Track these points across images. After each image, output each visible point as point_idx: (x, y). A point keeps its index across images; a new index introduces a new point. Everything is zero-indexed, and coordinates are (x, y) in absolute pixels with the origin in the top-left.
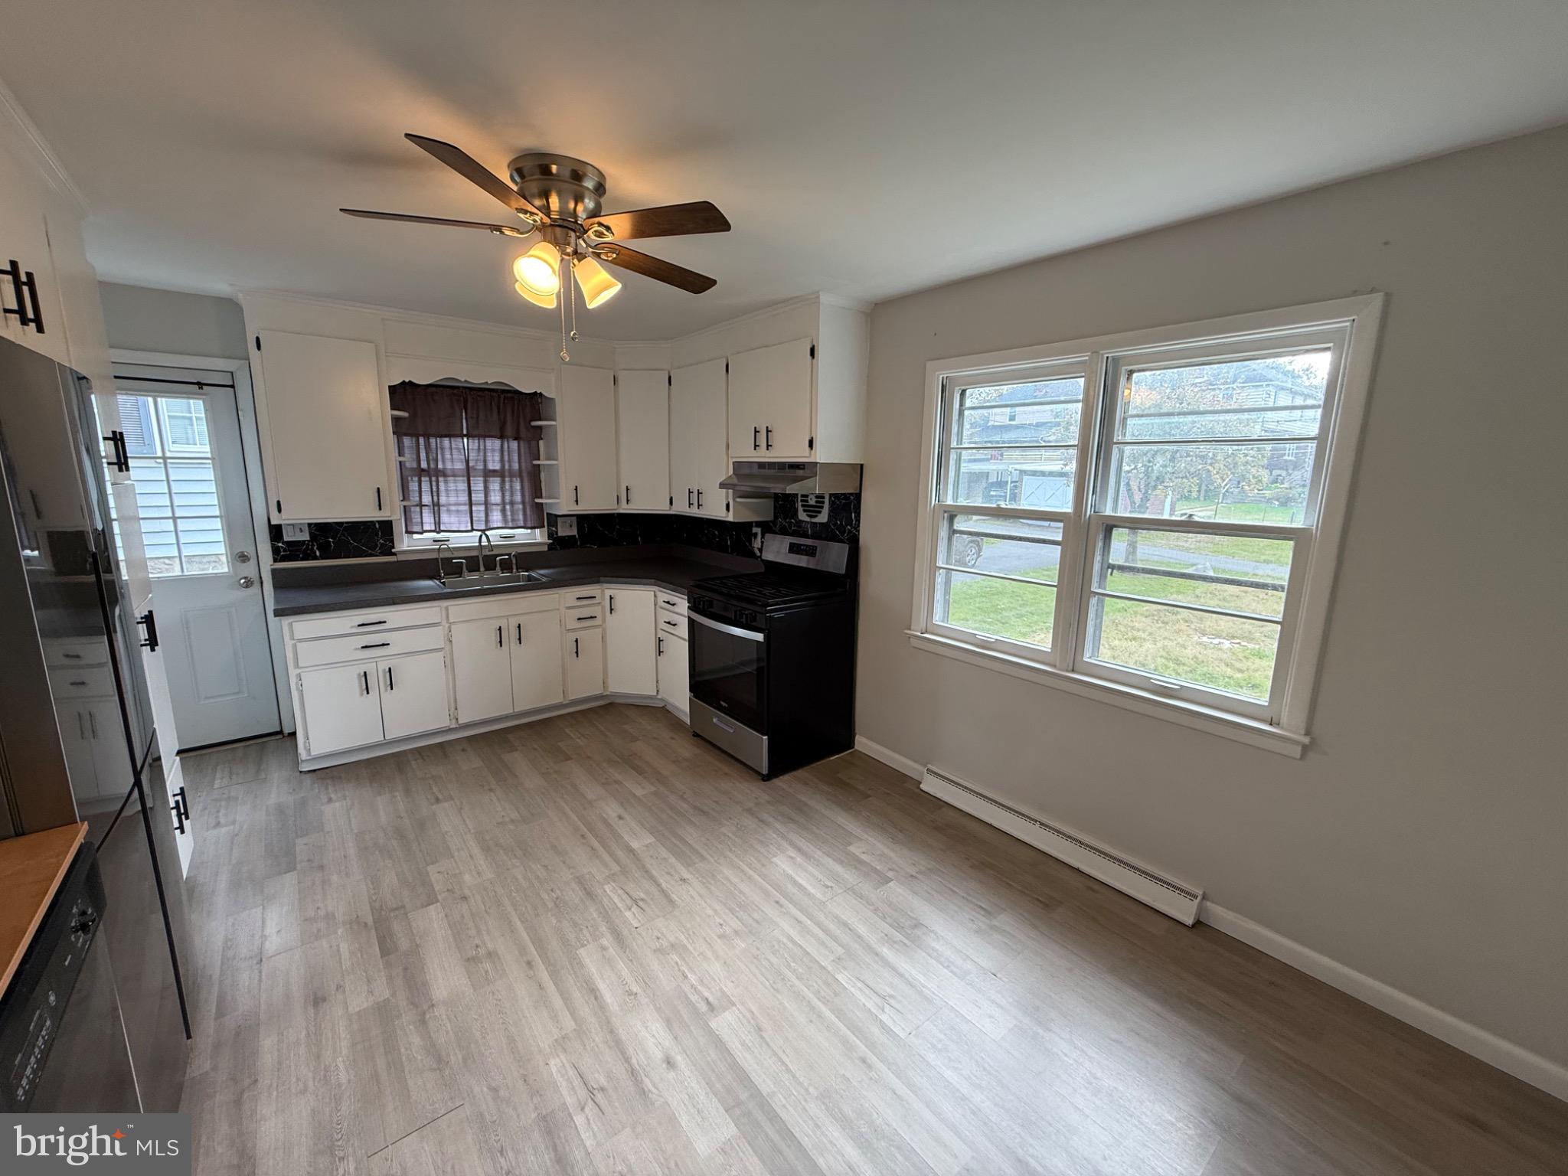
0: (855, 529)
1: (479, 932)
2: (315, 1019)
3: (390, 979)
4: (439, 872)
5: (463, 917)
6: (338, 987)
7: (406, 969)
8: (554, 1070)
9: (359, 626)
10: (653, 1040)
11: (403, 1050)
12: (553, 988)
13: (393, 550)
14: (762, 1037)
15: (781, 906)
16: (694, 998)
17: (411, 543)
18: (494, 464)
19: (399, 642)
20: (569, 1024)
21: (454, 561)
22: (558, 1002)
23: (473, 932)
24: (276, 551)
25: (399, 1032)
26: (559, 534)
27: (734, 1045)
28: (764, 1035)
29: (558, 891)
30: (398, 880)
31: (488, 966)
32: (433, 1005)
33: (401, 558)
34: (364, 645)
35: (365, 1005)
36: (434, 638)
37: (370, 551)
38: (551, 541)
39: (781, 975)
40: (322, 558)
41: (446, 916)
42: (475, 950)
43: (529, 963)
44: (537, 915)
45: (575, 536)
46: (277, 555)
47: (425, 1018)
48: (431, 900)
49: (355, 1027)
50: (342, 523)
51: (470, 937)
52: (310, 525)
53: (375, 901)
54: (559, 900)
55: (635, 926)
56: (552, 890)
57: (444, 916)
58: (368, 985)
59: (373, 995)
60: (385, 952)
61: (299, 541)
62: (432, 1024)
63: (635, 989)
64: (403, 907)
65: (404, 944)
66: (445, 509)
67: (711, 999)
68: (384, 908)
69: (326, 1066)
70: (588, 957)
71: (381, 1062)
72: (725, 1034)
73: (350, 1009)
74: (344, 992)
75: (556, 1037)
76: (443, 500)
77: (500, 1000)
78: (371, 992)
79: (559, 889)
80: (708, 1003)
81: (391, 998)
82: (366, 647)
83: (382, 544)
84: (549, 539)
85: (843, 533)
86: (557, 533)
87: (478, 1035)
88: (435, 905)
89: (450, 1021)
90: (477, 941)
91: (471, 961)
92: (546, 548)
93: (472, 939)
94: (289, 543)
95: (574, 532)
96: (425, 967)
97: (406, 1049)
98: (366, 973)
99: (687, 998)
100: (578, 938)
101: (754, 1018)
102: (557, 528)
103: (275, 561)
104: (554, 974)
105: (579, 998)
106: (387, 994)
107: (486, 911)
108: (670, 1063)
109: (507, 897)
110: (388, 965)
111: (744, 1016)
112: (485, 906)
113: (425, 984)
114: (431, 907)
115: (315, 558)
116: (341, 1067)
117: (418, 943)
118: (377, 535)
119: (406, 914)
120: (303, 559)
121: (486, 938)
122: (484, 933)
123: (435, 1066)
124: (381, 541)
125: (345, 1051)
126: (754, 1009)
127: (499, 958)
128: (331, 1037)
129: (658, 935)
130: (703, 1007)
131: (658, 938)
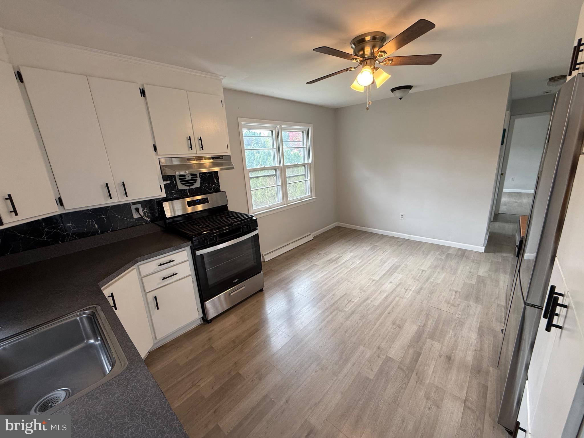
0: (217, 185)
1: (389, 332)
2: (452, 352)
3: (424, 343)
4: (372, 370)
5: (387, 342)
6: (441, 356)
7: (418, 342)
8: (409, 296)
10: (388, 286)
11: (434, 324)
12: (391, 305)
15: (334, 277)
20: (397, 299)
22: (394, 302)
23: (390, 334)
25: (432, 328)
27: (379, 276)
29: (357, 321)
30: (388, 385)
31: (398, 322)
32: (419, 326)
35: (436, 343)
41: (391, 347)
42: (396, 328)
43: (389, 313)
44: (371, 321)
47: (423, 325)
48: (389, 359)
49: (442, 340)
51: (392, 333)
53: (405, 384)
54: (360, 319)
55: (359, 298)
56: (357, 323)
57: (391, 348)
58: (431, 348)
59: (432, 343)
60: (419, 354)
62: (423, 322)
63: (379, 292)
64: (399, 367)
65: (411, 351)
68: (405, 375)
69: (455, 337)
70: (376, 303)
71: (440, 326)
73: (440, 346)
74: (440, 353)
75: (402, 299)
77: (404, 313)
78: (432, 345)
79: (355, 321)
81: (428, 338)
85: (211, 189)
87: (416, 312)
88: (389, 356)
89: (419, 319)
90: (392, 330)
91: (400, 327)
93: (393, 332)
96: (412, 337)
97: (433, 323)
98: (429, 353)
99: (374, 284)
100: (372, 307)
104: (388, 306)
105: (390, 300)
106: (428, 340)
107: (379, 337)
108: (391, 282)
109: (368, 335)
110: (421, 349)
112: (377, 338)
113: (416, 333)
114: (390, 356)
116: (450, 334)
117: (407, 347)
119: (401, 363)
121: (389, 329)
122: (388, 331)
123: (429, 315)
125: (448, 336)
127: (393, 321)
128: (450, 343)
129: (359, 293)
130: (374, 282)
131: (360, 293)
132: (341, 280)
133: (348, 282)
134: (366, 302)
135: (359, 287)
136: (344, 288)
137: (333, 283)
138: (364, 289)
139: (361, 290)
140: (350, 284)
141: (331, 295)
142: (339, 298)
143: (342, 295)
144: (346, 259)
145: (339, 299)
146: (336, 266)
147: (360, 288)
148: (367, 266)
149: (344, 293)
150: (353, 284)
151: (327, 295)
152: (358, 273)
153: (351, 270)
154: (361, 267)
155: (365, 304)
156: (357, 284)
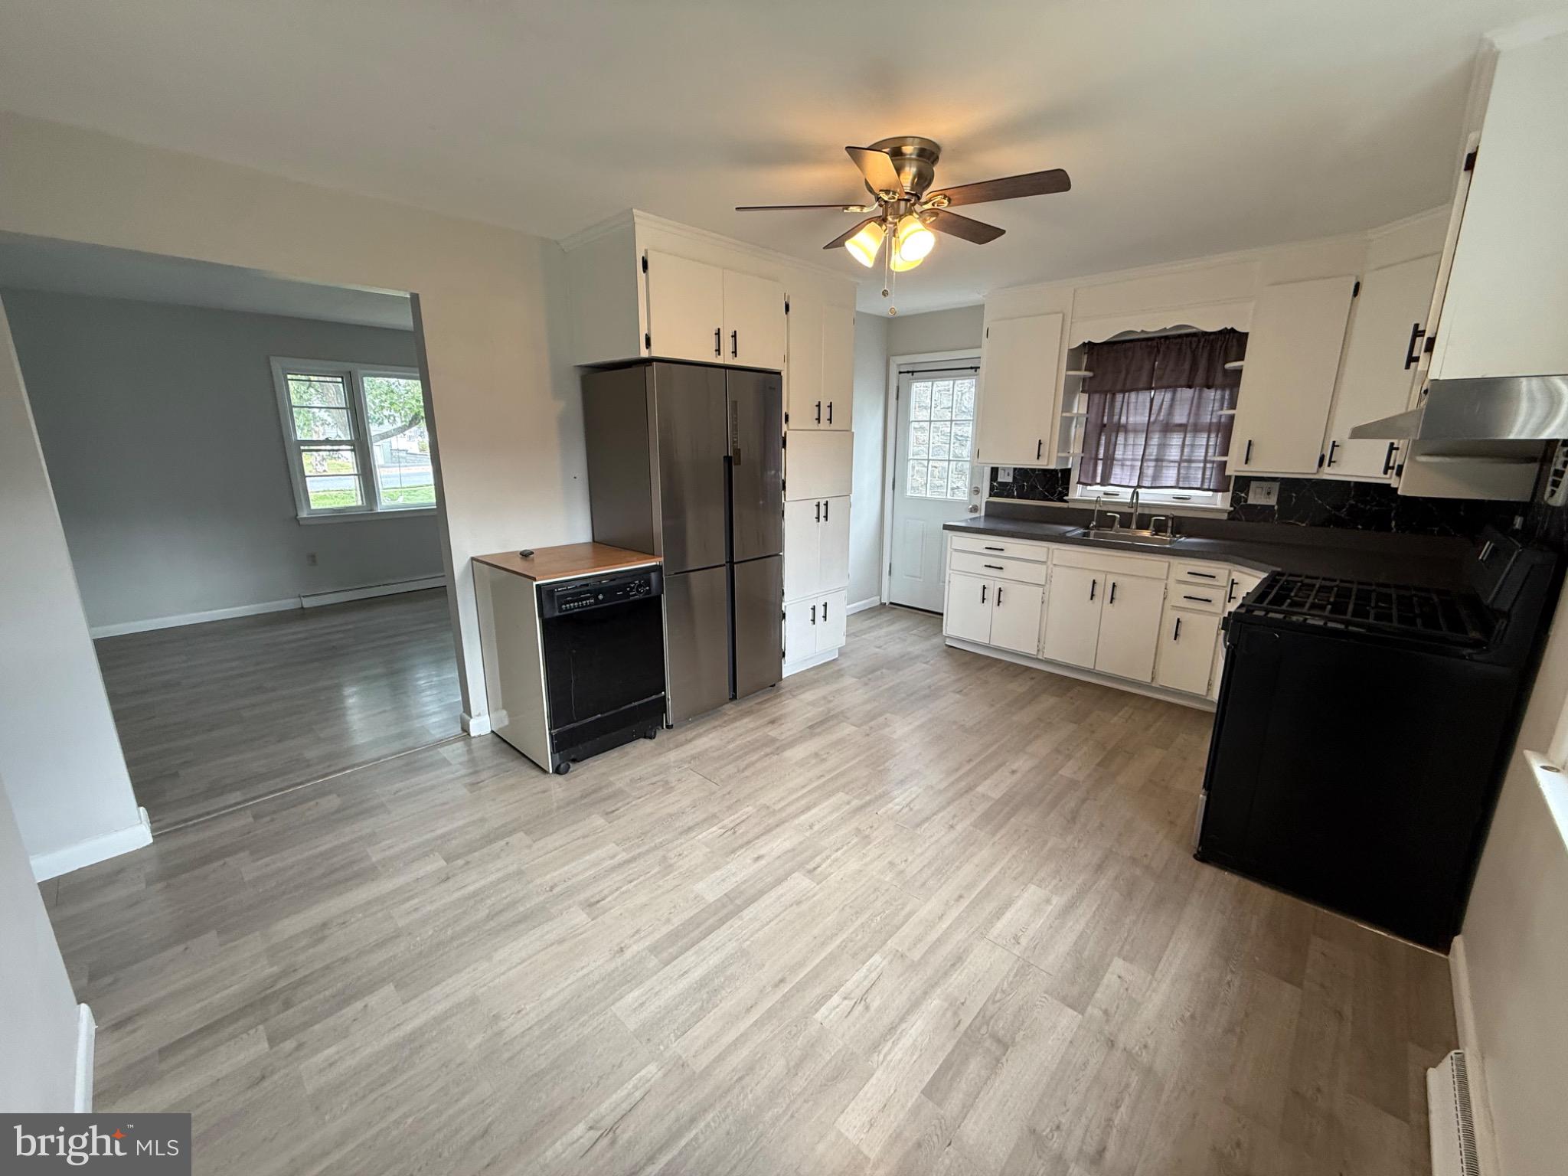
9: (986, 548)
10: (773, 848)
13: (1065, 498)
14: (791, 905)
16: (818, 859)
17: (1079, 493)
18: (1180, 418)
19: (1012, 569)
21: (1109, 514)
24: (992, 488)
26: (1249, 502)
27: (780, 890)
28: (795, 906)
33: (1071, 505)
34: (988, 564)
36: (1038, 573)
37: (1050, 497)
38: (1232, 509)
39: (862, 910)
40: (1019, 497)
45: (1273, 506)
46: (993, 492)
50: (1035, 469)
52: (1015, 469)
61: (1006, 483)
66: (1120, 463)
67: (819, 869)
72: (790, 882)
76: (1119, 454)
80: (815, 869)
82: (990, 566)
83: (1060, 491)
84: (1231, 506)
86: (1246, 501)
92: (1225, 516)
94: (1000, 483)
95: (1272, 501)
99: (817, 855)
101: (808, 899)
102: (1247, 494)
103: (990, 495)
111: (808, 892)
115: (1013, 497)
118: (1058, 483)
120: (1007, 497)
124: (1060, 489)
126: (817, 897)
129: (875, 826)
130: (811, 866)
131: (871, 827)
132: (931, 882)
133: (902, 872)
134: (864, 801)
135: (869, 847)
136: (921, 846)
137: (958, 868)
138: (856, 840)
139: (867, 837)
140: (898, 861)
141: (959, 828)
142: (935, 817)
143: (927, 825)
144: (897, 1054)
145: (934, 814)
146: (958, 978)
147: (869, 843)
148: (801, 964)
149: (919, 829)
150: (889, 859)
151: (971, 828)
152: (857, 913)
153: (885, 942)
154: (832, 959)
155: (868, 798)
156: (872, 861)
